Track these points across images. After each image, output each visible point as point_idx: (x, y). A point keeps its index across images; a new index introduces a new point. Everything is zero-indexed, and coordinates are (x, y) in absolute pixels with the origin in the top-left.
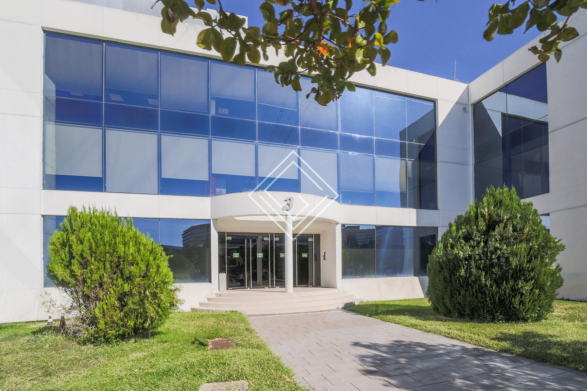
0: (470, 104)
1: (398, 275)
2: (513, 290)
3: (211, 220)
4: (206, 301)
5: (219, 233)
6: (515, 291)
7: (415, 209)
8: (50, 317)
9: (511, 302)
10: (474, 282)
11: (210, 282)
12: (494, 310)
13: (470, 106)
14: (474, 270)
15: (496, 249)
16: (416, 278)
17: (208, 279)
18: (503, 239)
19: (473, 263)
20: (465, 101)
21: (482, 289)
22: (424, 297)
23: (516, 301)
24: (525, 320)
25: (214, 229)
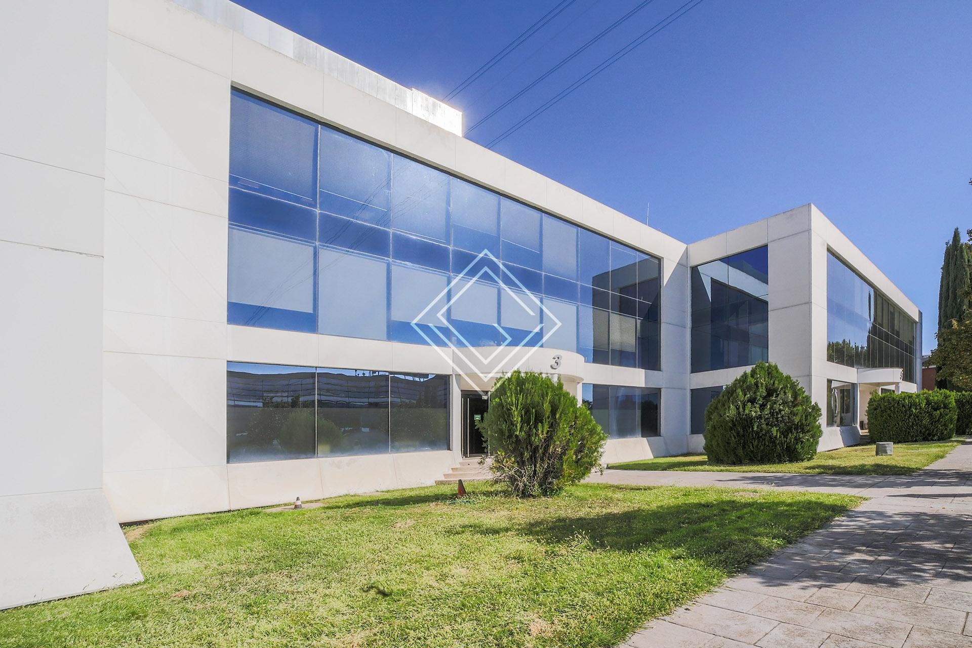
0: (689, 266)
1: (628, 437)
2: (796, 439)
3: (454, 375)
4: (451, 472)
5: (462, 391)
6: (797, 440)
7: (644, 370)
8: (298, 499)
9: (795, 448)
10: (765, 435)
11: (449, 449)
12: (782, 454)
13: (689, 268)
14: (764, 426)
15: (780, 411)
16: (645, 439)
17: (446, 447)
18: (785, 403)
19: (763, 421)
20: (684, 262)
21: (773, 440)
22: (653, 458)
23: (799, 446)
24: (803, 460)
25: (457, 387)
